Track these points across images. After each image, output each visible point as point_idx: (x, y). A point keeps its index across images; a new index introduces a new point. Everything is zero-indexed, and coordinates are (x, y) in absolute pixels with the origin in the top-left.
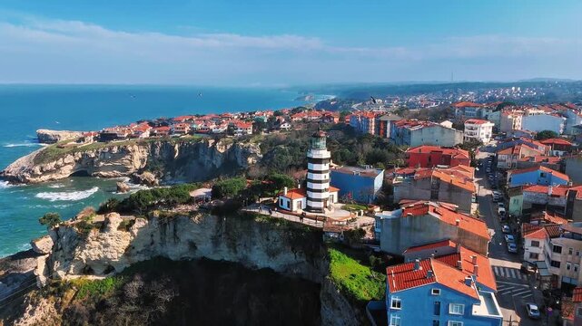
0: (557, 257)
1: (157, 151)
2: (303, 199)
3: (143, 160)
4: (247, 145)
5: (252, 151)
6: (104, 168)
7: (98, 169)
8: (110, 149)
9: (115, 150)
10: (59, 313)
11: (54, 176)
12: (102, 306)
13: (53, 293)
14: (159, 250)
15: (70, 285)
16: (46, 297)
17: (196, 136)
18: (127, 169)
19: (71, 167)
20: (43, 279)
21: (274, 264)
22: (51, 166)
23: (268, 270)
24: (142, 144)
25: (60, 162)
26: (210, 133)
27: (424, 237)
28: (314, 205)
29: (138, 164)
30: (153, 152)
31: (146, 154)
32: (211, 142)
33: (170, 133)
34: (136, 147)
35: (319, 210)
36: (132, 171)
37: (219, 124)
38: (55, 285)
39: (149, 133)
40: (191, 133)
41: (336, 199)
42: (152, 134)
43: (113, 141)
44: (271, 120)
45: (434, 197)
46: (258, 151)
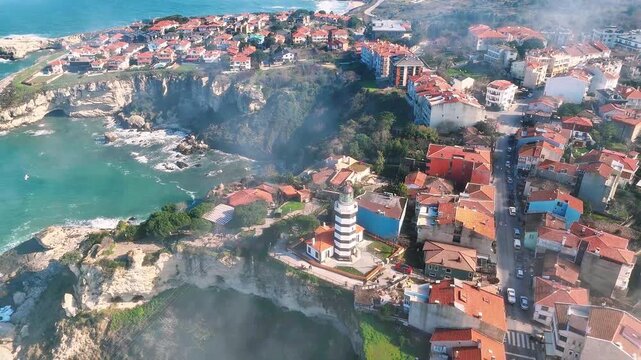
0: (561, 344)
1: (142, 86)
2: (331, 249)
3: (127, 97)
4: (247, 88)
5: (253, 96)
6: (83, 107)
7: (76, 108)
8: (87, 87)
9: (93, 87)
10: (96, 343)
11: (27, 119)
13: (86, 325)
14: (186, 280)
15: (102, 315)
16: (79, 327)
17: (186, 67)
18: (109, 108)
19: (44, 108)
20: (72, 309)
22: (21, 109)
24: (123, 77)
26: (200, 61)
28: (342, 254)
29: (121, 102)
30: (137, 87)
31: (129, 90)
32: (205, 80)
33: (155, 61)
34: (117, 83)
35: (347, 259)
36: (116, 109)
37: (210, 48)
38: (87, 315)
39: (127, 61)
40: (178, 61)
41: (361, 238)
42: (133, 62)
43: (88, 74)
44: (268, 42)
45: (456, 241)
46: (260, 96)
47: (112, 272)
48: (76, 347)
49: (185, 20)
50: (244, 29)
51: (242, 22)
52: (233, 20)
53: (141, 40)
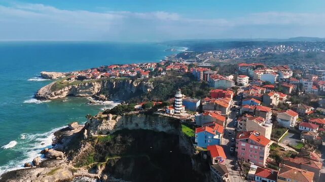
0: (241, 126)
1: (105, 85)
2: (173, 110)
3: (98, 89)
4: (147, 83)
5: (149, 86)
6: (81, 93)
7: (79, 93)
8: (84, 84)
9: (87, 84)
10: (93, 147)
11: (60, 96)
12: (108, 144)
13: (90, 141)
14: (125, 126)
15: (96, 138)
16: (88, 142)
17: (123, 78)
18: (92, 93)
19: (67, 92)
20: (86, 136)
21: (165, 130)
22: (59, 92)
23: (163, 132)
24: (98, 81)
25: (63, 90)
26: (129, 76)
27: (207, 121)
28: (177, 111)
29: (96, 91)
30: (103, 85)
31: (100, 86)
32: (131, 81)
33: (110, 76)
34: (96, 83)
35: (179, 113)
36: (94, 94)
37: (132, 72)
38: (91, 138)
39: (100, 76)
40: (120, 76)
41: (184, 110)
42: (102, 76)
43: (85, 80)
44: (156, 70)
45: (215, 109)
46: (152, 86)
47: (102, 121)
48: (87, 147)
49: (122, 65)
50: (146, 67)
51: (145, 65)
52: (142, 65)
53: (105, 71)
